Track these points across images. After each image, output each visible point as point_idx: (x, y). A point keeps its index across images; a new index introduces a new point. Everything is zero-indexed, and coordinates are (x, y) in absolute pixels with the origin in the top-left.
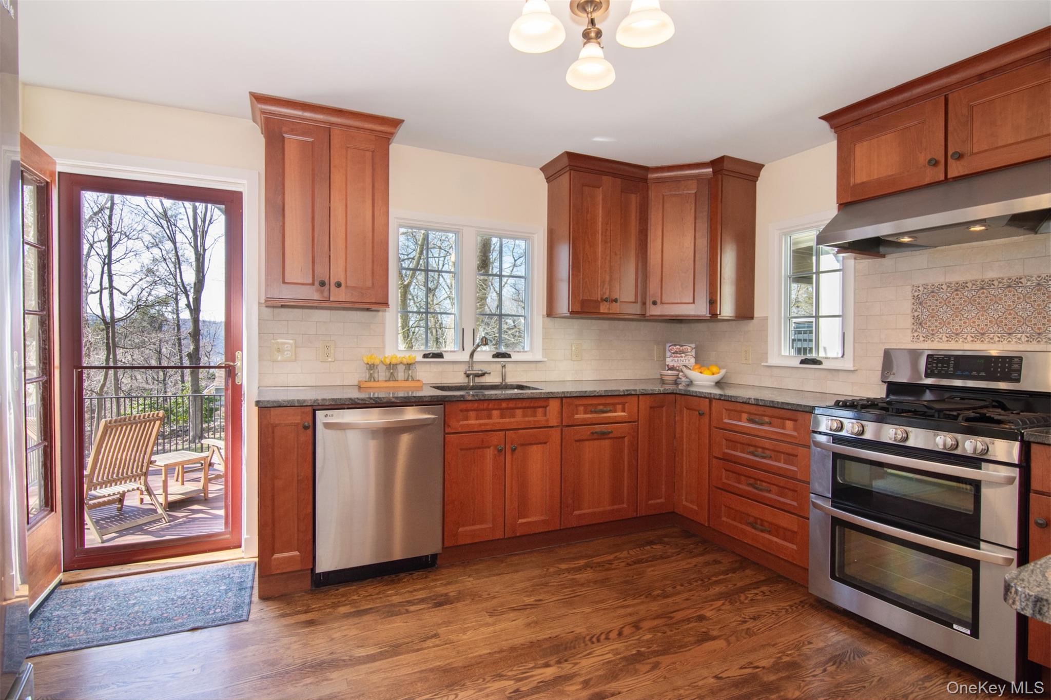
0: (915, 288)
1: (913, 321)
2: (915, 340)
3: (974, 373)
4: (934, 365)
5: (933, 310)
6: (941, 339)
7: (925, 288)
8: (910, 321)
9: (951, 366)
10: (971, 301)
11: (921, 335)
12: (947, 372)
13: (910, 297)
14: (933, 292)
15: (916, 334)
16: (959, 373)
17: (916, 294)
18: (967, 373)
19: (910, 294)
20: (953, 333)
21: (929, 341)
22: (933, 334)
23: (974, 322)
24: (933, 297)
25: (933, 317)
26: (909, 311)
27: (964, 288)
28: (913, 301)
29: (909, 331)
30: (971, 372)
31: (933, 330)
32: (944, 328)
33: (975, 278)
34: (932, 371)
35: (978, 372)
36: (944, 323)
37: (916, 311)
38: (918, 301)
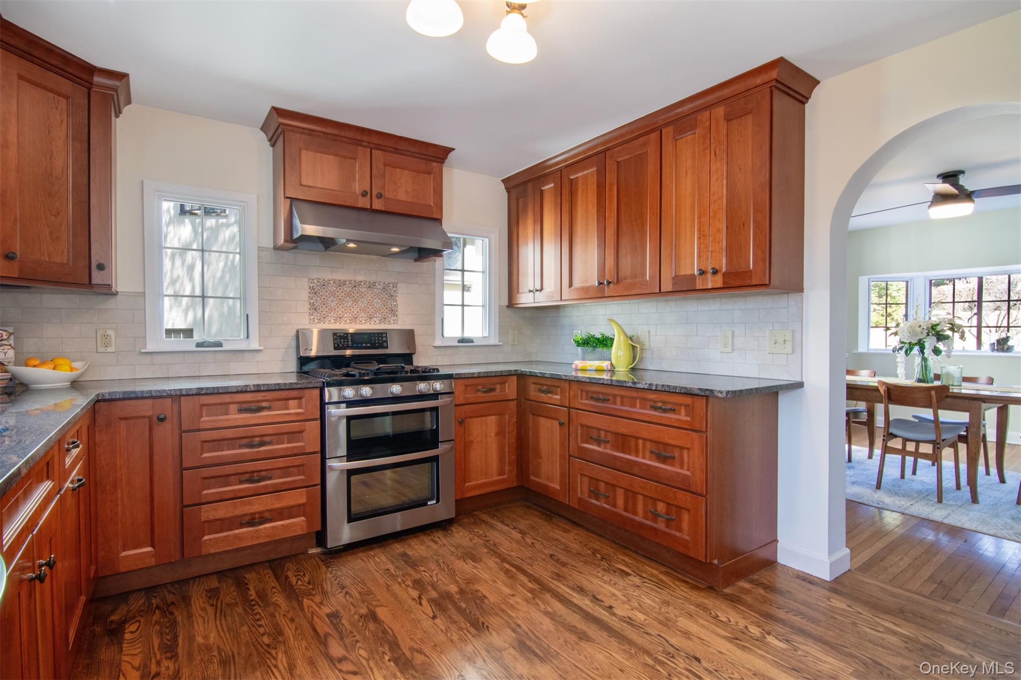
0: (311, 281)
1: (310, 306)
2: (311, 322)
3: (364, 345)
4: (339, 341)
5: (324, 299)
6: (330, 321)
7: (318, 282)
8: (307, 306)
9: (350, 340)
10: (349, 295)
11: (316, 318)
12: (348, 345)
13: (307, 287)
14: (324, 285)
15: (312, 317)
16: (355, 345)
17: (312, 285)
18: (360, 345)
19: (307, 284)
20: (338, 317)
21: (322, 323)
22: (324, 318)
23: (351, 310)
24: (324, 289)
25: (324, 304)
26: (307, 299)
27: (344, 285)
28: (309, 290)
29: (307, 315)
30: (362, 344)
31: (324, 314)
32: (332, 313)
33: (350, 278)
34: (338, 345)
35: (366, 344)
36: (331, 309)
37: (312, 298)
38: (313, 292)
